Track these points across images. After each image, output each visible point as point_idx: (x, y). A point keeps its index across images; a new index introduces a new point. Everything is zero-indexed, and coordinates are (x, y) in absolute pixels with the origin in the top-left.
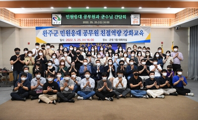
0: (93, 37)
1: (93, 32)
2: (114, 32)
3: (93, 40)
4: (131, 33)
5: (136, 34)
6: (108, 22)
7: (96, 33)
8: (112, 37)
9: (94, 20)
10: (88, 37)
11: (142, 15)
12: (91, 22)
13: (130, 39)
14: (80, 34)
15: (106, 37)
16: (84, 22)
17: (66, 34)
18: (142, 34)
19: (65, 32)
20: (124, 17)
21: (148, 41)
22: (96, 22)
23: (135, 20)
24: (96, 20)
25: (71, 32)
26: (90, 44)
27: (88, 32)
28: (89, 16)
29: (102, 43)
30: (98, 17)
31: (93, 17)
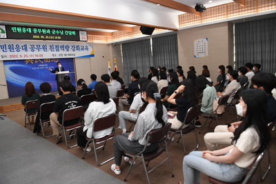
0: (42, 52)
1: (41, 47)
2: (62, 47)
3: (41, 55)
4: (78, 48)
5: (82, 49)
6: (59, 38)
7: (45, 48)
8: (61, 52)
9: (45, 35)
10: (36, 52)
11: (89, 32)
12: (42, 37)
13: (78, 54)
14: (26, 49)
15: (55, 53)
16: (34, 37)
17: (8, 50)
18: (87, 49)
19: (7, 47)
20: (74, 33)
21: (93, 55)
22: (47, 37)
23: (83, 36)
24: (47, 34)
25: (15, 47)
26: (38, 60)
27: (35, 47)
28: (40, 31)
29: (51, 59)
30: (49, 31)
31: (44, 31)
